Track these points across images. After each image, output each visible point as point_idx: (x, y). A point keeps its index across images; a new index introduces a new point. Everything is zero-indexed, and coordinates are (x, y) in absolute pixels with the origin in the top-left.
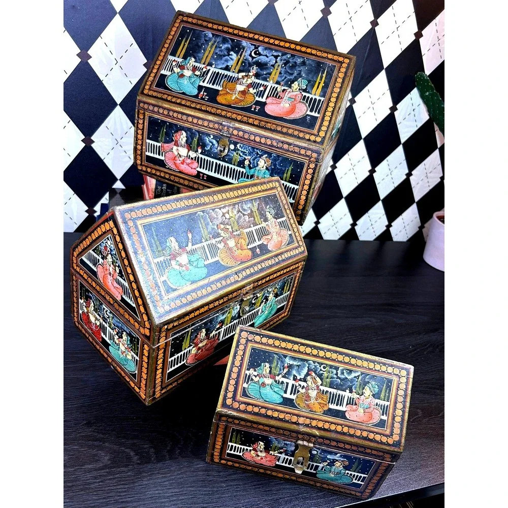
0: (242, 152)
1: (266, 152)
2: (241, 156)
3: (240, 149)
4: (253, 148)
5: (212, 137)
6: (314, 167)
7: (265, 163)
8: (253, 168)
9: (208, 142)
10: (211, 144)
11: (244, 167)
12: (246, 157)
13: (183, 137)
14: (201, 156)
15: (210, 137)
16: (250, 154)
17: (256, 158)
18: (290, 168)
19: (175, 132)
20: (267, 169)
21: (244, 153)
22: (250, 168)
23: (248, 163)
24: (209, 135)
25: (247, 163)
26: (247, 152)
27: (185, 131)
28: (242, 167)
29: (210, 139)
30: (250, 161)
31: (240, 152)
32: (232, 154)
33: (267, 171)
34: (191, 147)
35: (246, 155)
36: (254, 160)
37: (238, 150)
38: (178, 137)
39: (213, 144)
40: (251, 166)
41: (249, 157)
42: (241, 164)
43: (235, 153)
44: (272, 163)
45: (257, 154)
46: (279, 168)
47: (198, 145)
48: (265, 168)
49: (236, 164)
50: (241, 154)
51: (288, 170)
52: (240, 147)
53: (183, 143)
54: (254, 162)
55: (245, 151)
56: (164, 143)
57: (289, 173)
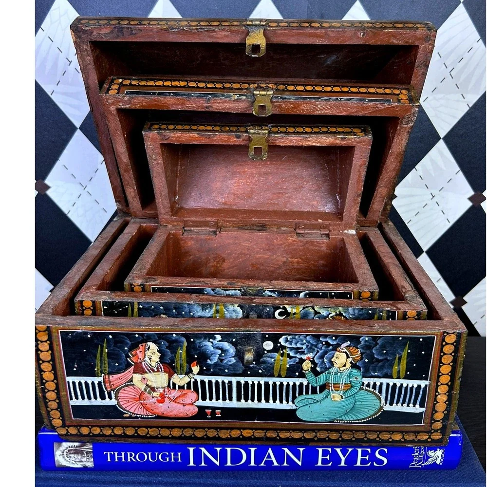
0: (292, 349)
1: (345, 339)
2: (291, 357)
3: (287, 345)
4: (317, 337)
5: (219, 337)
6: (454, 340)
7: (348, 357)
8: (322, 372)
9: (212, 349)
10: (220, 352)
11: (302, 375)
12: (304, 357)
13: (152, 353)
14: (199, 378)
15: (215, 338)
16: (311, 349)
17: (326, 353)
18: (404, 354)
19: (131, 349)
20: (354, 366)
21: (297, 350)
22: (316, 374)
23: (310, 365)
24: (212, 336)
25: (307, 366)
26: (304, 347)
27: (155, 342)
28: (299, 377)
29: (215, 342)
30: (313, 362)
31: (288, 351)
32: (272, 358)
33: (355, 371)
34: (174, 368)
35: (303, 353)
36: (322, 357)
37: (284, 347)
38: (140, 356)
39: (223, 351)
40: (318, 369)
41: (311, 355)
42: (295, 370)
43: (276, 355)
44: (362, 354)
45: (328, 344)
46: (380, 358)
47: (190, 360)
48: (348, 365)
49: (283, 373)
50: (292, 354)
51: (400, 359)
52: (287, 341)
53: (154, 364)
54: (323, 362)
55: (299, 345)
56: (110, 373)
57: (404, 362)
